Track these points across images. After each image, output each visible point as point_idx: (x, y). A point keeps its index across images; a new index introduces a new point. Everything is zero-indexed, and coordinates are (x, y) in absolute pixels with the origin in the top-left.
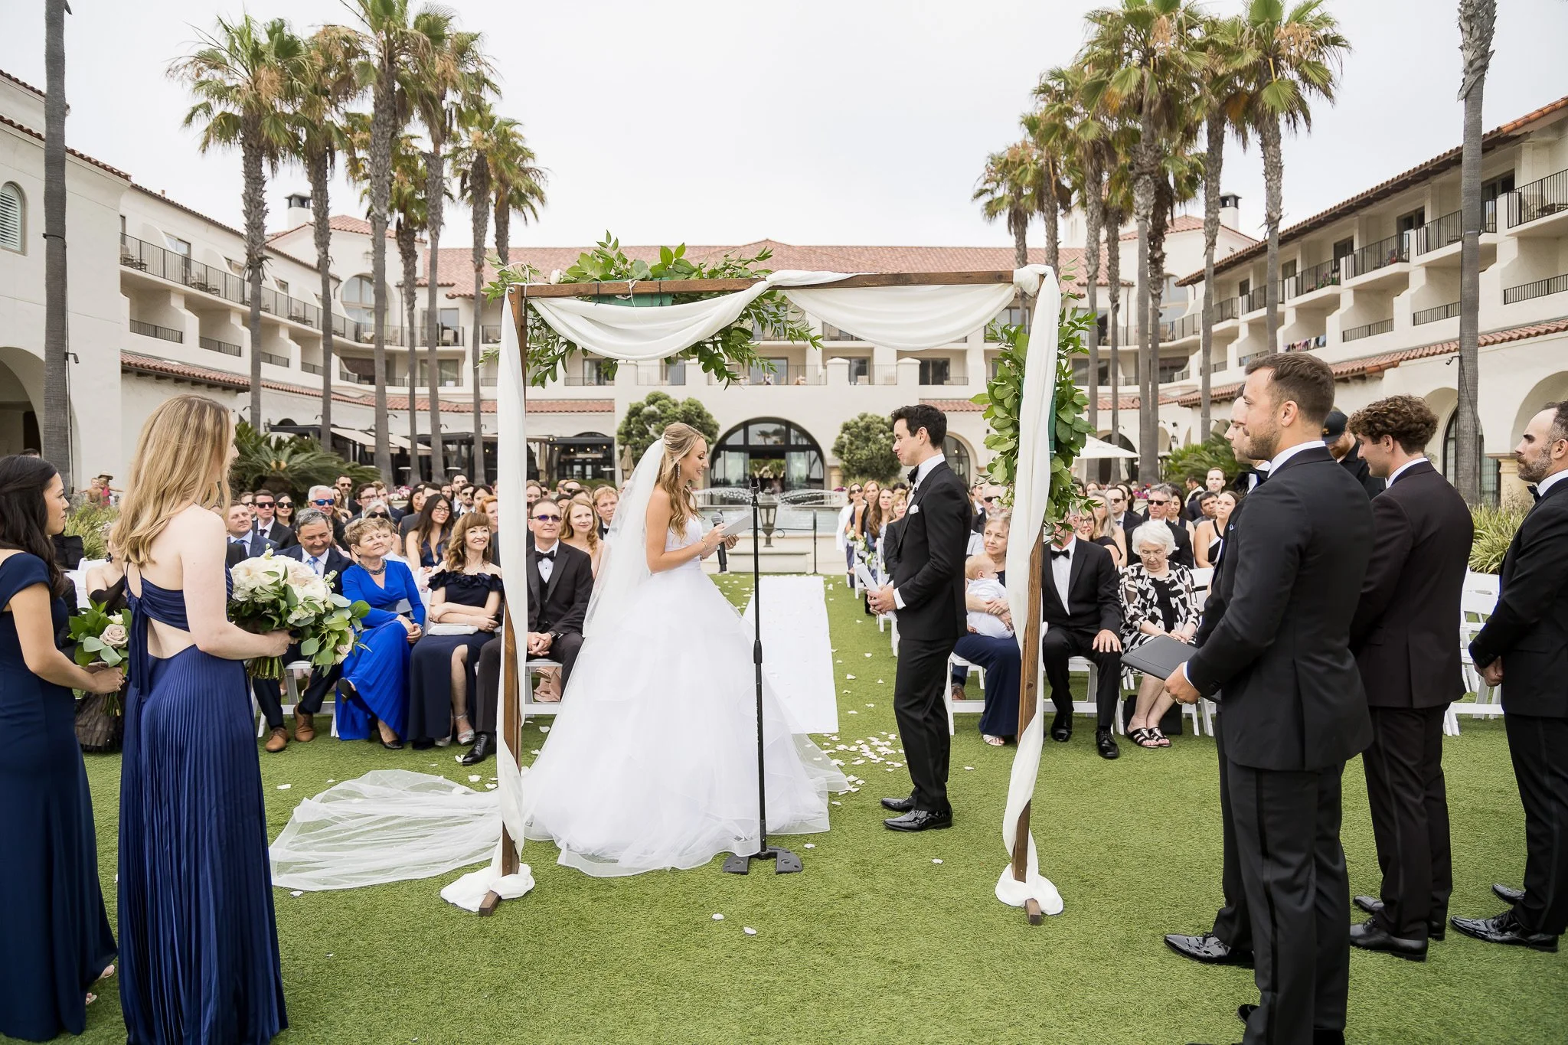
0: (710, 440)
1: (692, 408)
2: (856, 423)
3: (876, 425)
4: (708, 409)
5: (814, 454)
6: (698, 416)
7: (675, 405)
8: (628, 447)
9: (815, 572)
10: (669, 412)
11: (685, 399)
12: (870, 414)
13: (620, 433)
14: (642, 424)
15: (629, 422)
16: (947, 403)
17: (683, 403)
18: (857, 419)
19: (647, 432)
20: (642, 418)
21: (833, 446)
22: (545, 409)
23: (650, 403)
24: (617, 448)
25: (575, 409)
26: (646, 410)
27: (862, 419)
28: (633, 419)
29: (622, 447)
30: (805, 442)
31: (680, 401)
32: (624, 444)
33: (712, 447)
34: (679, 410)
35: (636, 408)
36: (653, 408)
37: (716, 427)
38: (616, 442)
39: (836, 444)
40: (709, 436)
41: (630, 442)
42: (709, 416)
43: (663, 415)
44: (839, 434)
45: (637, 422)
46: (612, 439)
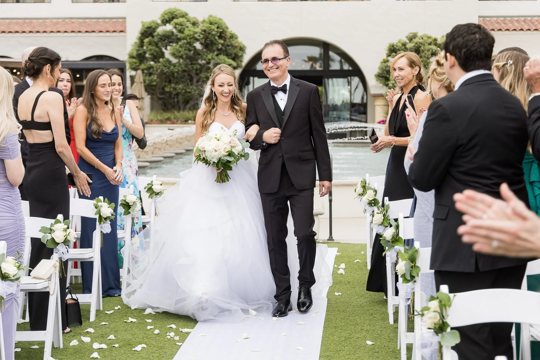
0: (234, 64)
1: (214, 27)
2: (404, 45)
3: (427, 47)
4: (232, 28)
5: (356, 80)
6: (220, 37)
7: (194, 24)
8: (140, 72)
9: (331, 238)
10: (187, 32)
11: (206, 17)
12: (420, 34)
13: (131, 57)
14: (156, 45)
15: (141, 44)
16: (511, 22)
17: (204, 21)
18: (405, 40)
19: (162, 55)
20: (156, 39)
21: (376, 71)
22: (49, 29)
23: (166, 21)
24: (129, 73)
25: (83, 29)
26: (161, 30)
27: (411, 40)
28: (146, 40)
29: (133, 73)
30: (346, 67)
31: (200, 19)
32: (135, 69)
33: (238, 72)
34: (198, 30)
35: (148, 28)
36: (169, 27)
37: (242, 49)
38: (128, 66)
39: (381, 69)
40: (234, 59)
41: (143, 66)
42: (233, 36)
43: (180, 35)
44: (384, 57)
45: (150, 43)
46: (123, 63)
